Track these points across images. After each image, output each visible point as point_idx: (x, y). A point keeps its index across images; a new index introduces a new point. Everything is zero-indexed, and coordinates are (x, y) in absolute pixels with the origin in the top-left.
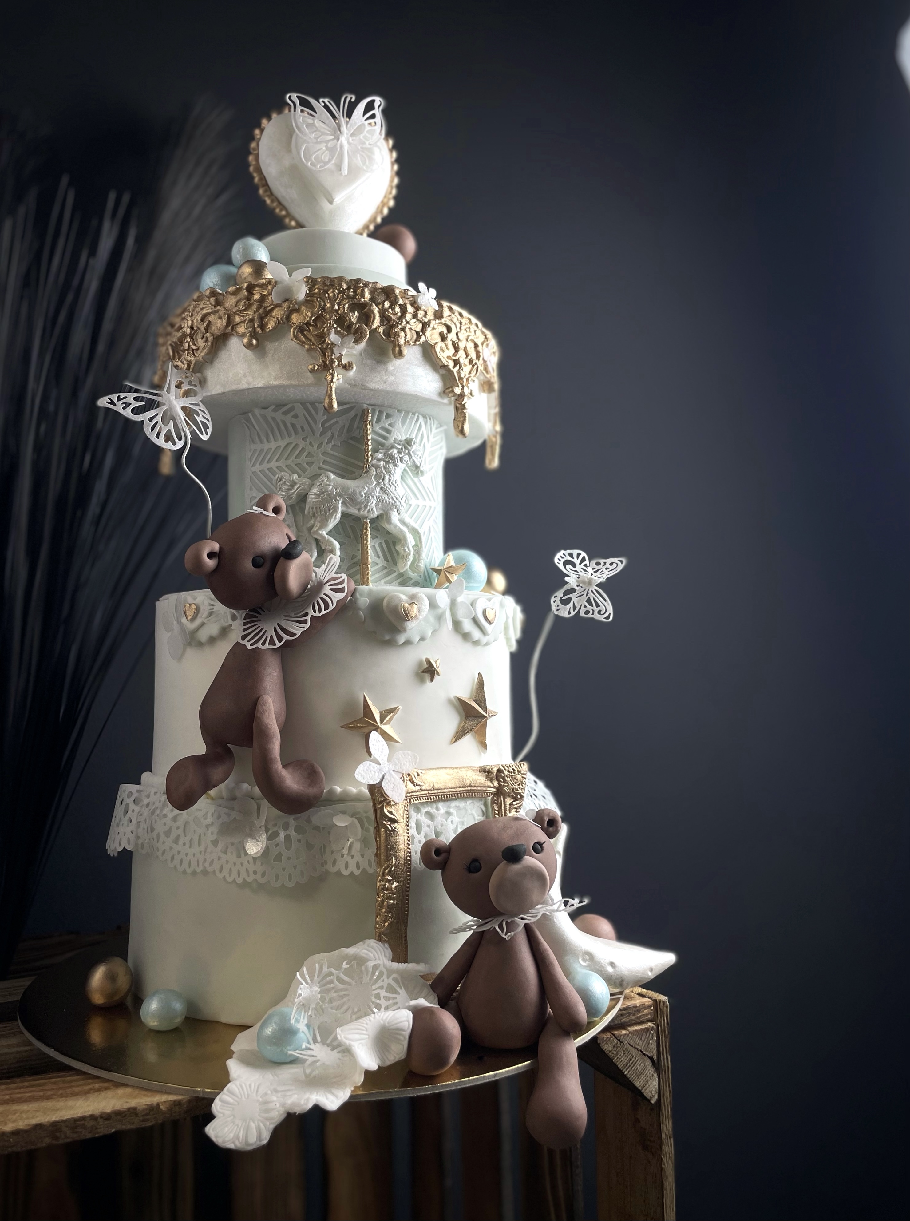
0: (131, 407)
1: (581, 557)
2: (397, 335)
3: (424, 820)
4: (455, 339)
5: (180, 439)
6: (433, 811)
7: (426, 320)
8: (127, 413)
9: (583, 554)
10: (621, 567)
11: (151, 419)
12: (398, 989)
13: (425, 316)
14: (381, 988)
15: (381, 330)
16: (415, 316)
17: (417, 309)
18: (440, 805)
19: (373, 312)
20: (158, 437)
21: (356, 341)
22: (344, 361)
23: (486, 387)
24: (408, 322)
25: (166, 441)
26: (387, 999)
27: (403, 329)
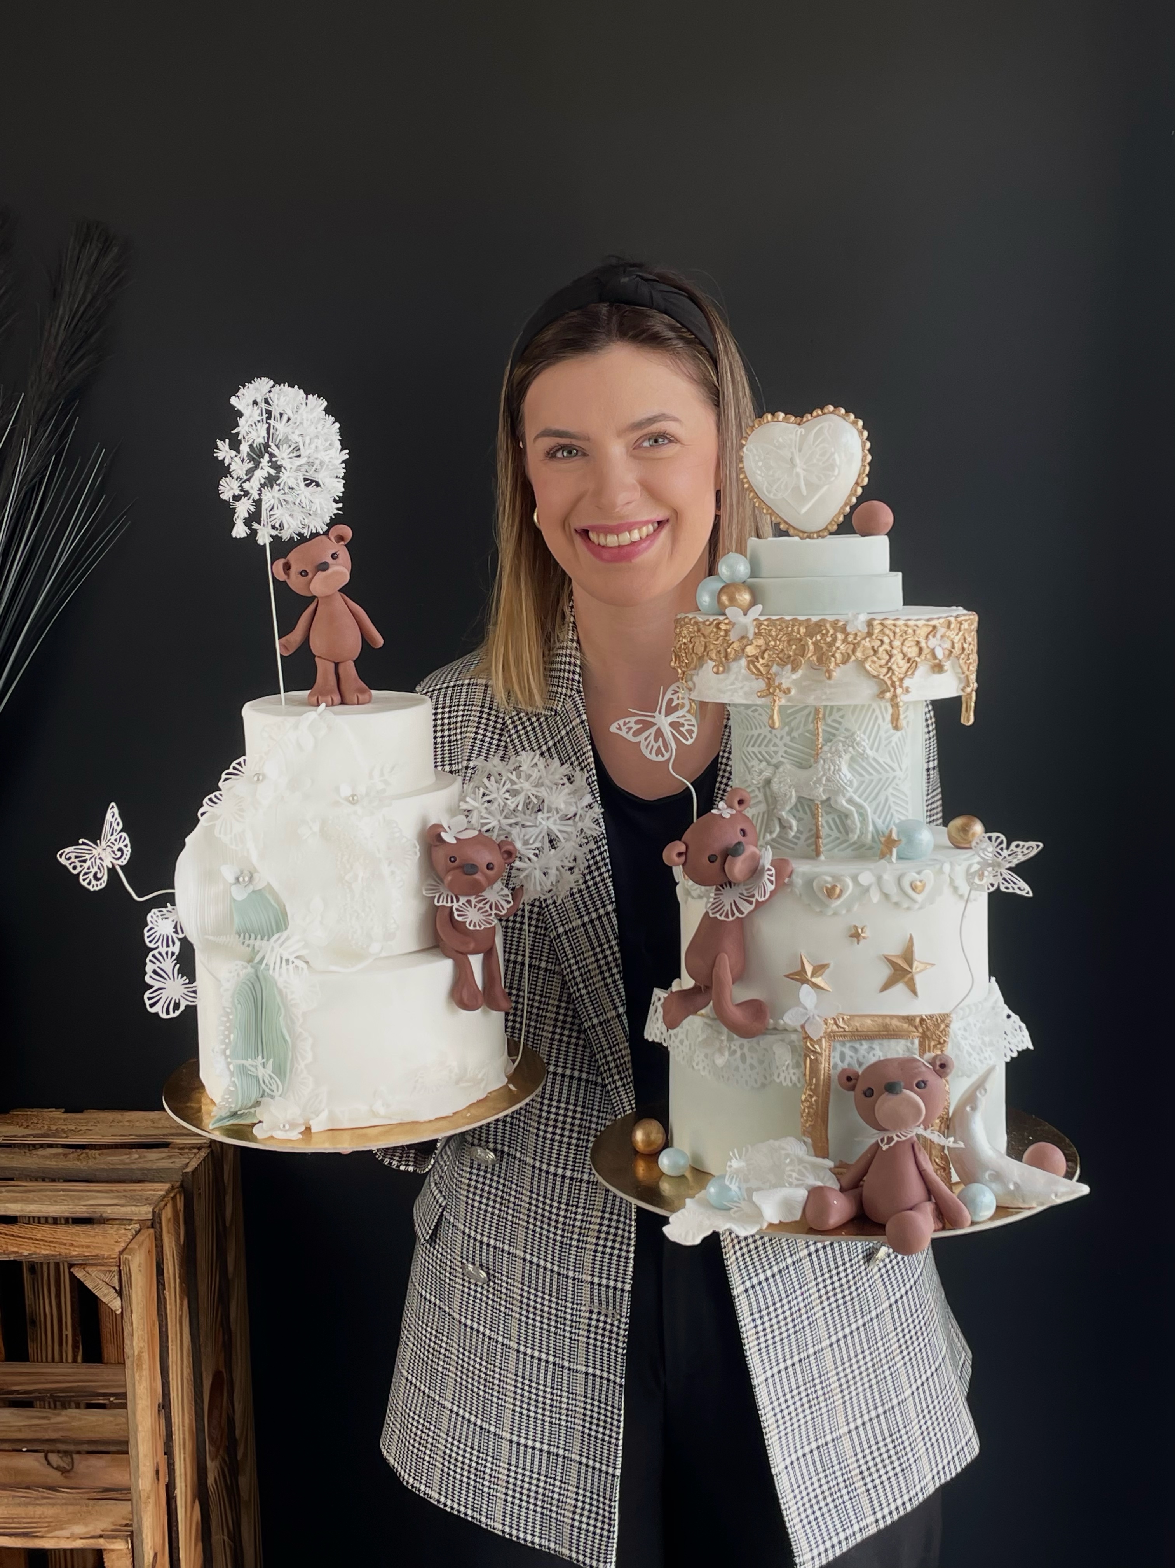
0: (632, 731)
1: (999, 841)
2: (828, 658)
3: (848, 1052)
4: (889, 648)
5: (667, 751)
6: (857, 1045)
7: (855, 642)
8: (630, 737)
9: (1003, 837)
10: (1035, 851)
11: (646, 739)
12: (807, 1174)
13: (855, 639)
14: (793, 1171)
15: (814, 658)
16: (844, 641)
17: (847, 635)
18: (864, 1042)
19: (807, 644)
20: (651, 753)
21: (794, 670)
22: (784, 686)
23: (936, 670)
24: (838, 648)
25: (657, 755)
26: (798, 1179)
27: (833, 656)
